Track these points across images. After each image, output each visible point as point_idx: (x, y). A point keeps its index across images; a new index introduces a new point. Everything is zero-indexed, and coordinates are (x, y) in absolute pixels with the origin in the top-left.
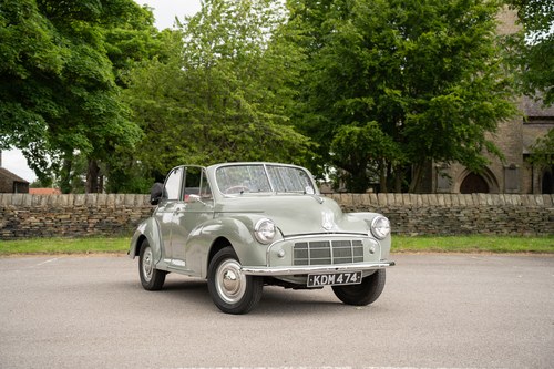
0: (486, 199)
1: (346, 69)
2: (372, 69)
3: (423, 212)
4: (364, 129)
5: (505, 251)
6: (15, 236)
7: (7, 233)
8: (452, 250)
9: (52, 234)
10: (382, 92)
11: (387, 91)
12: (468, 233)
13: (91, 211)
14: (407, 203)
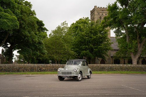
0: (117, 65)
1: (83, 41)
2: (87, 41)
3: (108, 67)
4: (86, 52)
5: (123, 73)
6: (41, 71)
7: (40, 71)
8: (115, 73)
9: (47, 71)
10: (90, 45)
11: (91, 45)
12: (115, 71)
13: (53, 67)
14: (105, 66)
